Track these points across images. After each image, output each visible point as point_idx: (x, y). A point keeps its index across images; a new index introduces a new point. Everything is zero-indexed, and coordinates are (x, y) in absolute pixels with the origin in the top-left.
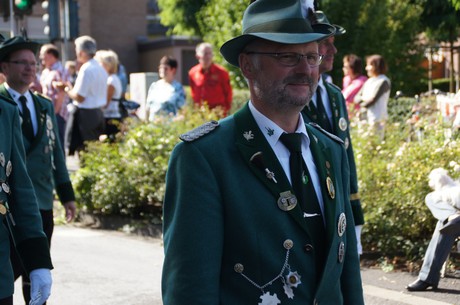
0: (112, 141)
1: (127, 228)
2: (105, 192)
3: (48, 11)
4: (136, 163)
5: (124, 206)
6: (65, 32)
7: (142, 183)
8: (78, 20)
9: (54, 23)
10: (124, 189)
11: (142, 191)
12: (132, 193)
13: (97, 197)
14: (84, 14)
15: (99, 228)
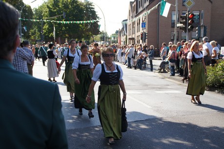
0: (213, 66)
1: (216, 91)
2: (210, 80)
3: (198, 30)
4: (220, 72)
5: (216, 85)
6: (202, 35)
7: (222, 78)
8: (206, 32)
9: (199, 33)
10: (216, 80)
11: (222, 80)
12: (219, 81)
13: (208, 82)
14: (208, 30)
15: (208, 90)
